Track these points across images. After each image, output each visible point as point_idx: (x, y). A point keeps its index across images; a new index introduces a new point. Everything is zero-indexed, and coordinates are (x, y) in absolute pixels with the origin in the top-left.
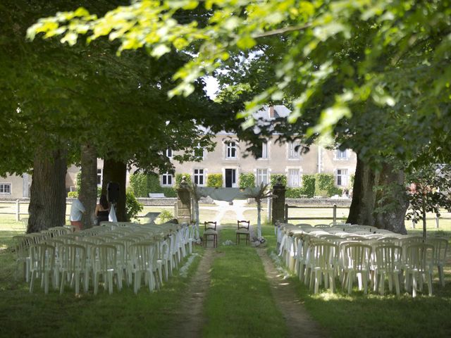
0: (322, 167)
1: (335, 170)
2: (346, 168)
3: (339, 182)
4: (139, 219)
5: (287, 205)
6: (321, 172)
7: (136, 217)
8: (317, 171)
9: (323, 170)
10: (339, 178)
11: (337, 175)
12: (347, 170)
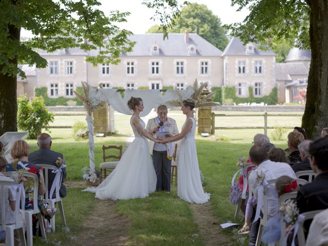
0: (226, 81)
1: (236, 83)
2: (244, 81)
3: (240, 93)
4: (50, 130)
5: (213, 113)
6: (226, 85)
7: (46, 128)
8: (223, 84)
9: (227, 83)
10: (240, 89)
11: (238, 87)
12: (245, 83)
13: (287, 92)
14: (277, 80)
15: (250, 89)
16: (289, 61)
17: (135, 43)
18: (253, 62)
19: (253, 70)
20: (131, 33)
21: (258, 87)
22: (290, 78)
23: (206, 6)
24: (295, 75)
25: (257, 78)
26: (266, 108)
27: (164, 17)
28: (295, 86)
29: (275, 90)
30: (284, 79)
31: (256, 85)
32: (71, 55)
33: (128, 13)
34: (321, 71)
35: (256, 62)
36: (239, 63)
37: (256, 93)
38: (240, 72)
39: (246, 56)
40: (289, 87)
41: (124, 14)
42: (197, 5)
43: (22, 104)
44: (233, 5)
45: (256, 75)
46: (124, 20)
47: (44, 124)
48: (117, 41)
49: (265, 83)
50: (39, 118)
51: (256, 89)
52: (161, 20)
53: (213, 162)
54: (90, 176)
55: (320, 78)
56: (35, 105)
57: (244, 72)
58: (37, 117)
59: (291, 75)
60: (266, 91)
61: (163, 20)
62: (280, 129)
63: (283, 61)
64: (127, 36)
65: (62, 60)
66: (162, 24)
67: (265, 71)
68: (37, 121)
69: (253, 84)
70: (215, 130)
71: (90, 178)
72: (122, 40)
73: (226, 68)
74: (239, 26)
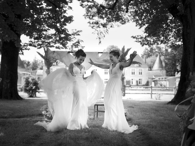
1: (131, 79)
9: (127, 79)
10: (132, 82)
11: (131, 81)
12: (135, 79)
13: (153, 83)
14: (149, 78)
15: (137, 82)
16: (153, 70)
17: (84, 47)
18: (138, 70)
19: (138, 73)
20: (82, 41)
21: (140, 81)
22: (154, 77)
23: (117, 47)
24: (156, 76)
25: (140, 77)
26: (144, 89)
27: (99, 33)
28: (156, 81)
29: (148, 82)
30: (151, 77)
31: (139, 80)
32: (58, 66)
33: (81, 31)
34: (189, 57)
35: (140, 70)
36: (132, 70)
37: (139, 83)
38: (132, 74)
39: (135, 67)
40: (154, 81)
41: (79, 31)
42: (113, 46)
43: (26, 79)
44: (137, 26)
45: (139, 75)
46: (79, 35)
47: (37, 90)
48: (75, 45)
49: (143, 79)
50: (35, 87)
51: (139, 82)
52: (98, 34)
53: (130, 107)
54: (47, 112)
55: (189, 61)
56: (33, 80)
57: (134, 74)
58: (34, 86)
59: (155, 76)
60: (144, 82)
61: (99, 34)
62: (159, 94)
63: (151, 70)
64: (80, 43)
65: (54, 68)
66: (98, 36)
67: (143, 74)
68: (33, 88)
69: (138, 80)
70: (126, 94)
71: (47, 113)
72: (77, 45)
73: (126, 72)
74: (140, 37)
